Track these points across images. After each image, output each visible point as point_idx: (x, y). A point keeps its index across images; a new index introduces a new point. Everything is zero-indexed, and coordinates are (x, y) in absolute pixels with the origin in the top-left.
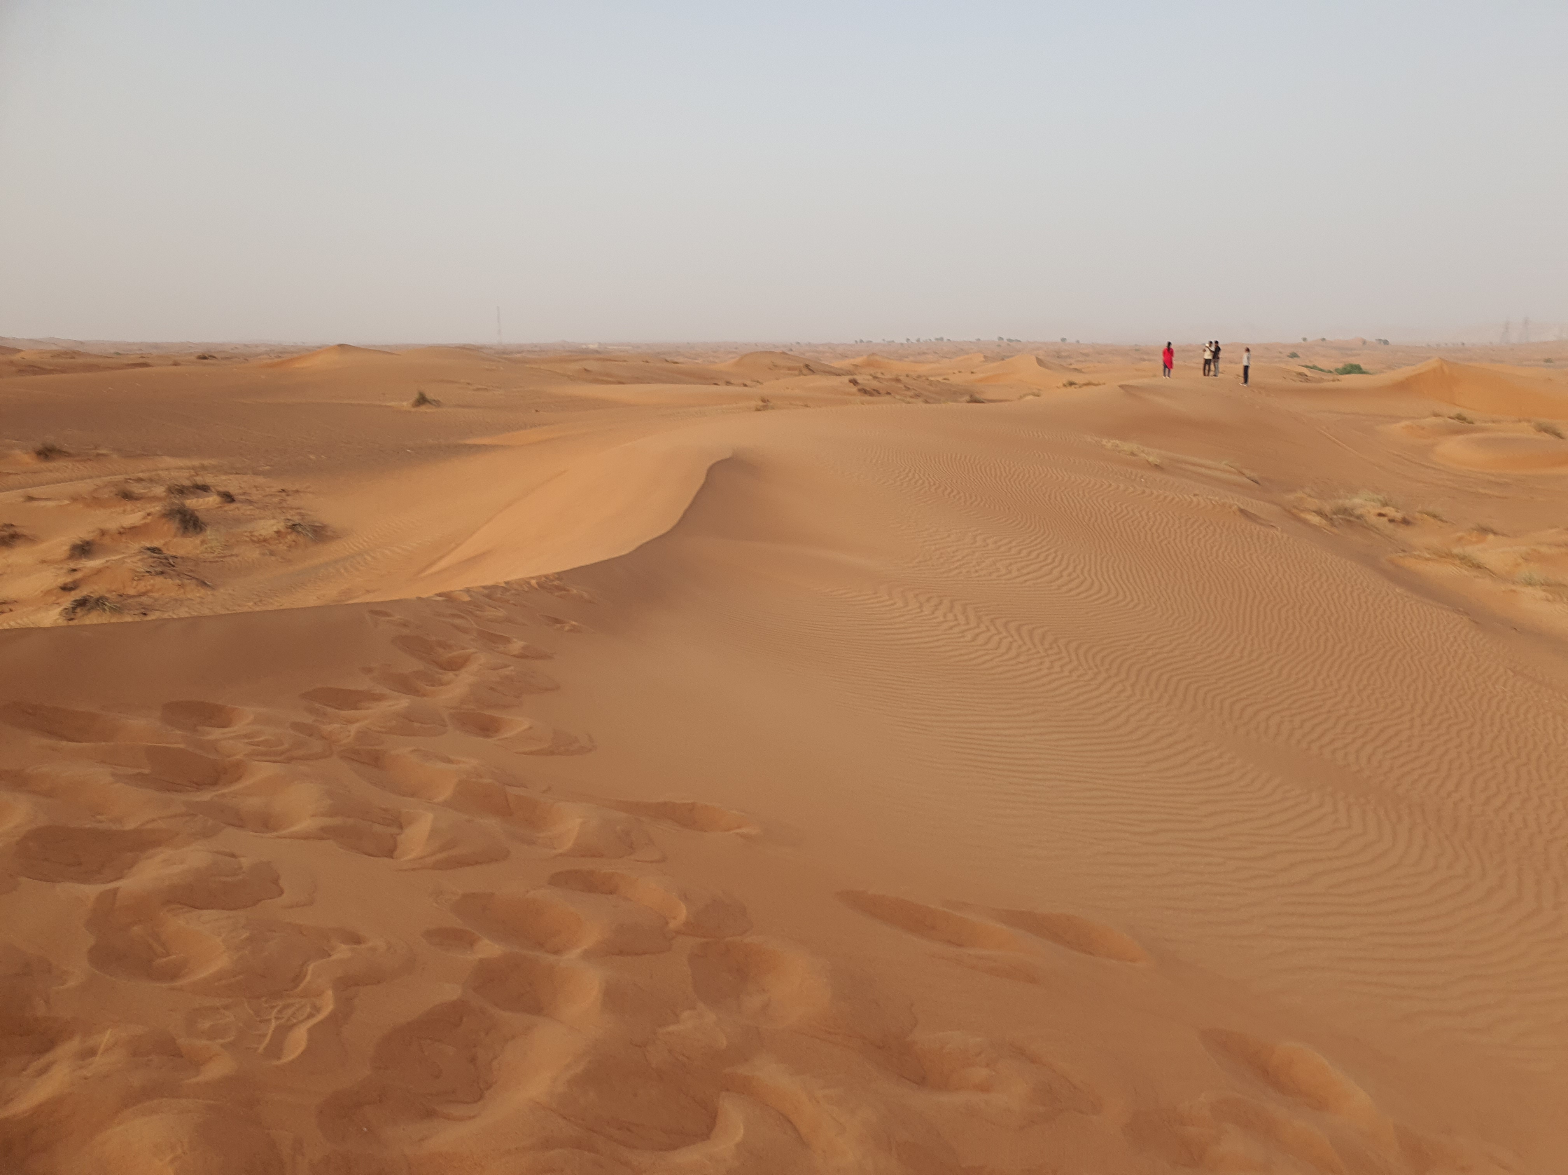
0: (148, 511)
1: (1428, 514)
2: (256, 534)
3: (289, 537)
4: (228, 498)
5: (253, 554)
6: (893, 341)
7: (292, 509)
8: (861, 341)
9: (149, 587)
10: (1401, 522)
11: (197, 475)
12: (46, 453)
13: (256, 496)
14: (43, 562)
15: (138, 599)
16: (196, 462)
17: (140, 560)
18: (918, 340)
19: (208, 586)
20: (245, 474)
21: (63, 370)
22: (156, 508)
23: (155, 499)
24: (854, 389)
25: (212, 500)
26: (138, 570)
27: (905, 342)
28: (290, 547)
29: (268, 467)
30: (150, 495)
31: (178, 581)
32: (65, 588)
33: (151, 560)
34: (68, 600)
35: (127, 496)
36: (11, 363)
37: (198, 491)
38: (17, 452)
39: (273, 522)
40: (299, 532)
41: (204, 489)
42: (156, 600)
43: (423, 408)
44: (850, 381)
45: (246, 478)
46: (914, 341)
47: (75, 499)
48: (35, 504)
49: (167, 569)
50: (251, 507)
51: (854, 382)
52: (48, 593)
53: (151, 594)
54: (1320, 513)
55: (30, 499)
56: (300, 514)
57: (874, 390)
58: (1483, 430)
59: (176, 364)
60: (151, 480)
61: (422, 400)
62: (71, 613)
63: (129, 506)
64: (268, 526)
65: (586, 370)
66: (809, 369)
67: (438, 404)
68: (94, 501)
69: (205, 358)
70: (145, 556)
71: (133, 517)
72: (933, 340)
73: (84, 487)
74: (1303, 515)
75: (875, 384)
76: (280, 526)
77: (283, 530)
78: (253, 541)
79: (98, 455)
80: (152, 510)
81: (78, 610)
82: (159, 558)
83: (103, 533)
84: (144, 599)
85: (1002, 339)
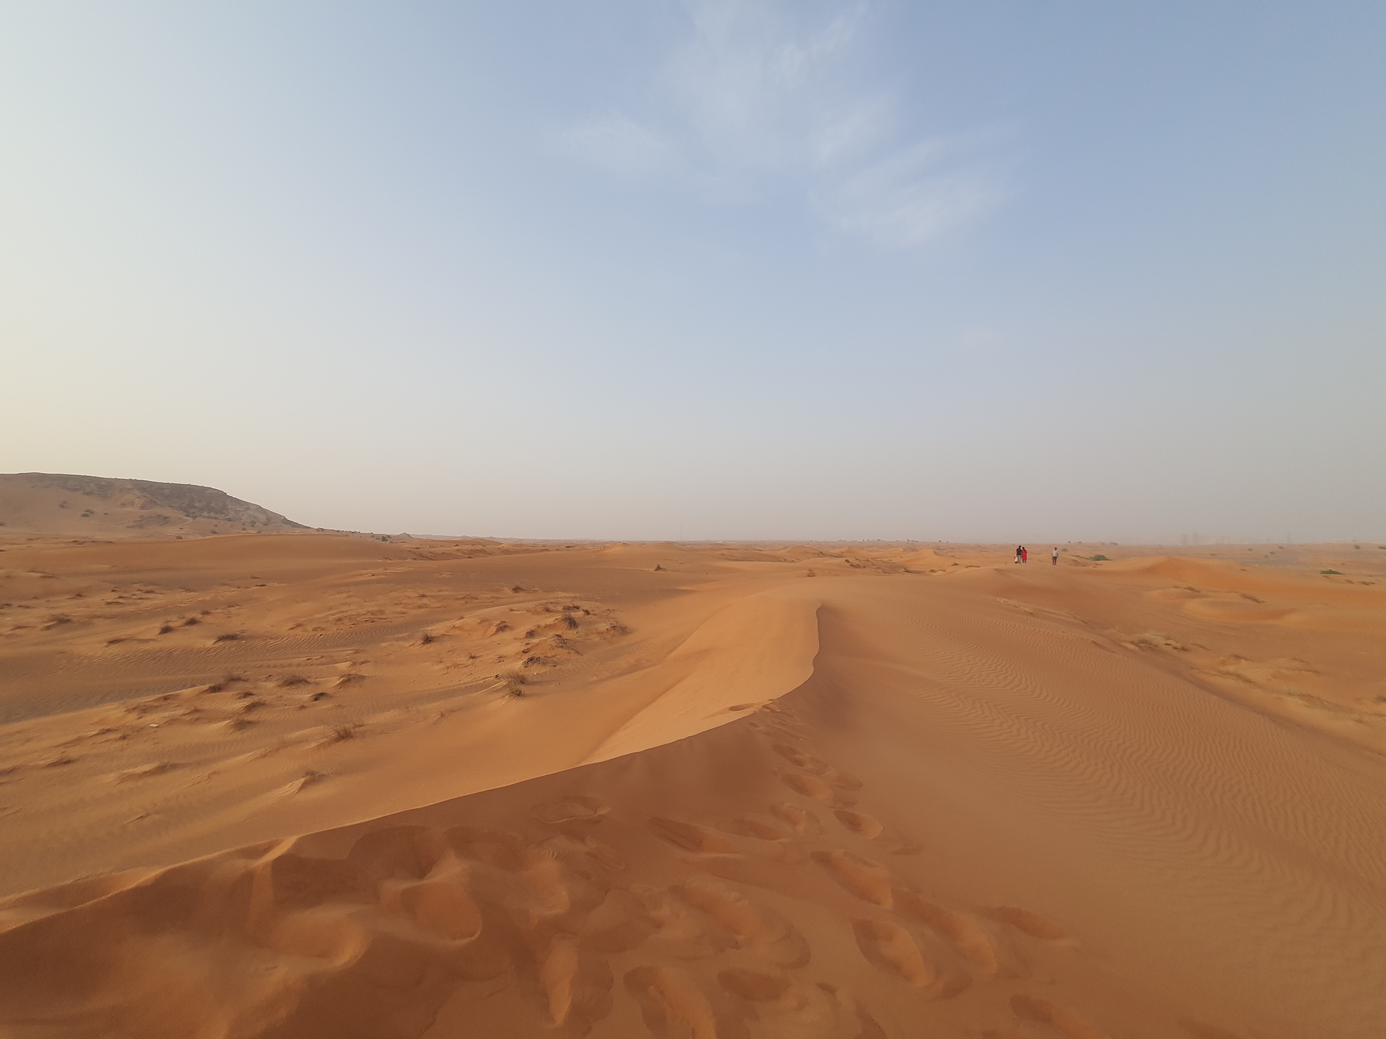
0: (557, 618)
1: (1198, 645)
2: (598, 630)
3: (612, 631)
4: (587, 612)
5: (597, 639)
6: (856, 541)
7: (612, 618)
8: (841, 540)
9: (556, 653)
10: (1181, 650)
11: (573, 601)
12: (516, 590)
13: (597, 612)
14: (516, 639)
15: (551, 659)
16: (572, 595)
17: (553, 640)
18: (868, 540)
19: (580, 654)
20: (592, 601)
21: (517, 552)
22: (559, 616)
23: (557, 612)
24: (848, 564)
25: (581, 613)
26: (552, 645)
27: (862, 541)
28: (612, 636)
29: (600, 598)
30: (557, 610)
31: (567, 651)
32: (525, 652)
33: (558, 640)
34: (526, 657)
35: (548, 610)
36: (499, 549)
37: (575, 609)
38: (506, 588)
39: (605, 624)
40: (615, 630)
41: (578, 608)
42: (559, 659)
43: (659, 572)
44: (846, 561)
45: (592, 603)
46: (867, 541)
47: (528, 611)
48: (513, 612)
49: (564, 645)
50: (596, 617)
51: (847, 561)
52: (517, 653)
53: (557, 656)
54: (1132, 643)
55: (512, 610)
56: (616, 621)
57: (857, 565)
58: (1207, 596)
59: (558, 550)
60: (556, 603)
61: (659, 568)
62: (526, 664)
63: (548, 614)
64: (603, 626)
65: (723, 554)
66: (822, 554)
67: (664, 570)
68: (535, 612)
69: (568, 547)
70: (555, 639)
71: (550, 620)
72: (876, 540)
73: (531, 605)
74: (1123, 644)
75: (857, 562)
76: (608, 627)
77: (609, 629)
78: (597, 633)
79: (535, 590)
80: (558, 617)
81: (529, 662)
82: (561, 640)
83: (539, 626)
84: (554, 659)
85: (910, 540)
